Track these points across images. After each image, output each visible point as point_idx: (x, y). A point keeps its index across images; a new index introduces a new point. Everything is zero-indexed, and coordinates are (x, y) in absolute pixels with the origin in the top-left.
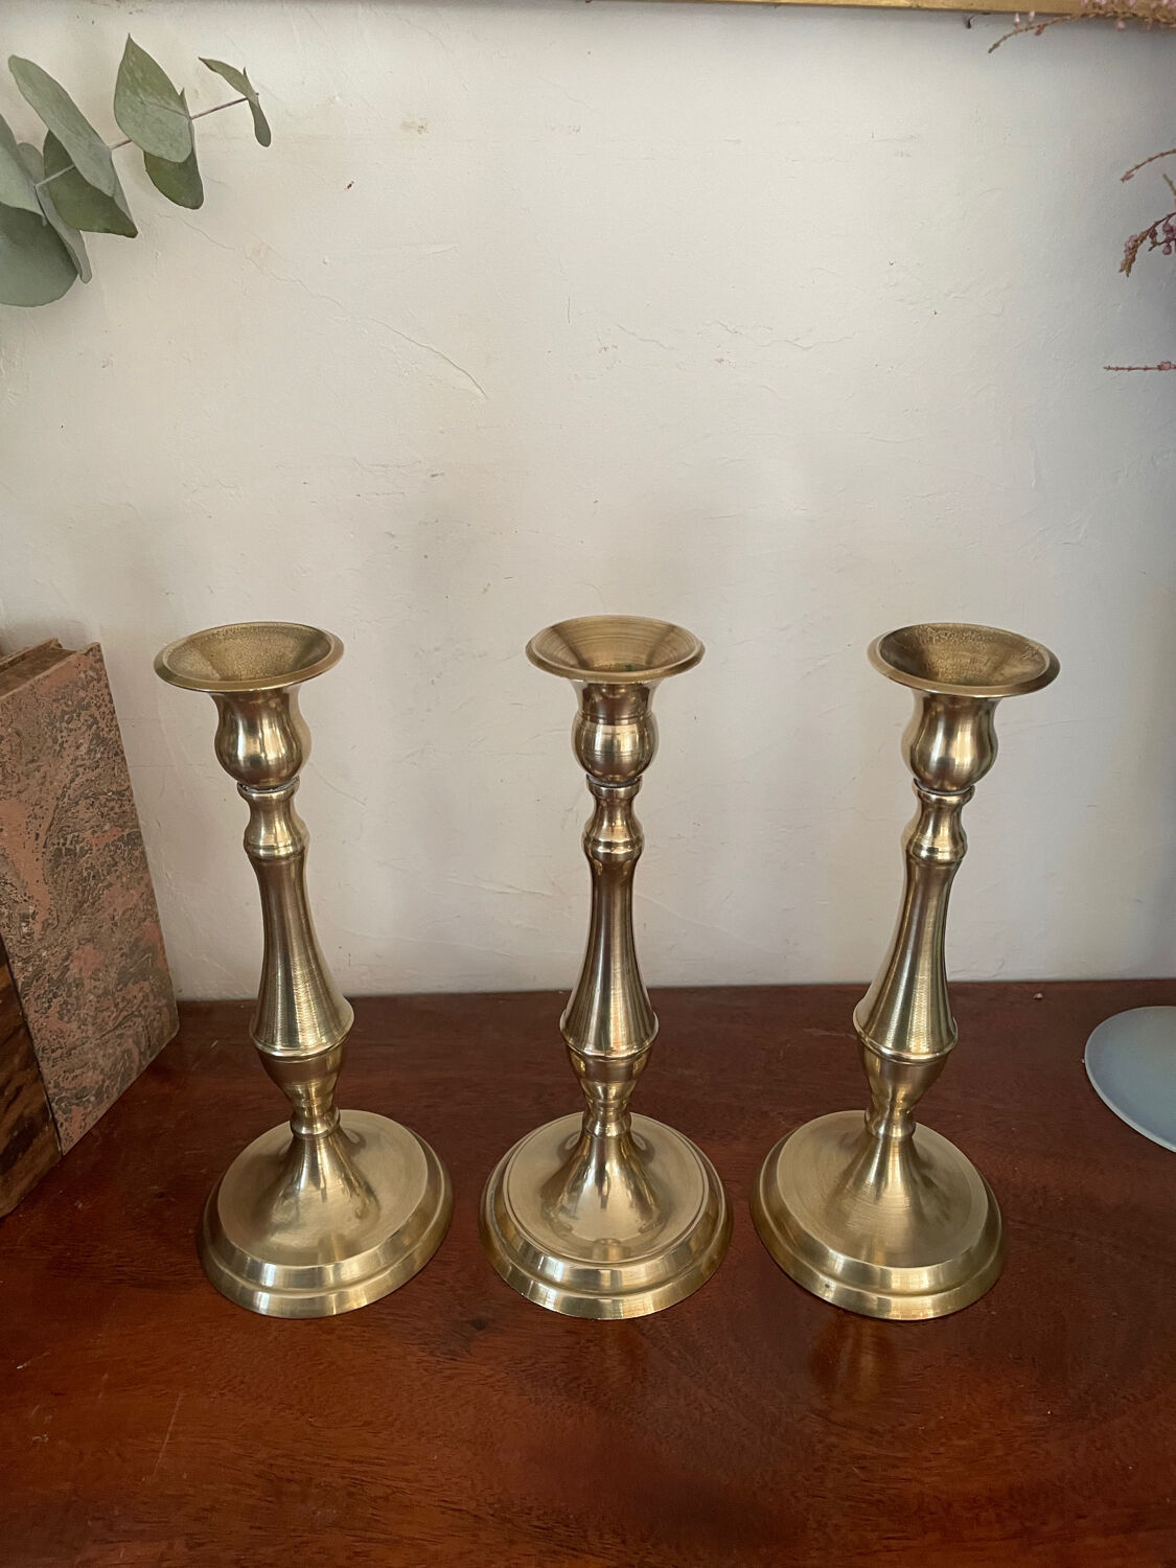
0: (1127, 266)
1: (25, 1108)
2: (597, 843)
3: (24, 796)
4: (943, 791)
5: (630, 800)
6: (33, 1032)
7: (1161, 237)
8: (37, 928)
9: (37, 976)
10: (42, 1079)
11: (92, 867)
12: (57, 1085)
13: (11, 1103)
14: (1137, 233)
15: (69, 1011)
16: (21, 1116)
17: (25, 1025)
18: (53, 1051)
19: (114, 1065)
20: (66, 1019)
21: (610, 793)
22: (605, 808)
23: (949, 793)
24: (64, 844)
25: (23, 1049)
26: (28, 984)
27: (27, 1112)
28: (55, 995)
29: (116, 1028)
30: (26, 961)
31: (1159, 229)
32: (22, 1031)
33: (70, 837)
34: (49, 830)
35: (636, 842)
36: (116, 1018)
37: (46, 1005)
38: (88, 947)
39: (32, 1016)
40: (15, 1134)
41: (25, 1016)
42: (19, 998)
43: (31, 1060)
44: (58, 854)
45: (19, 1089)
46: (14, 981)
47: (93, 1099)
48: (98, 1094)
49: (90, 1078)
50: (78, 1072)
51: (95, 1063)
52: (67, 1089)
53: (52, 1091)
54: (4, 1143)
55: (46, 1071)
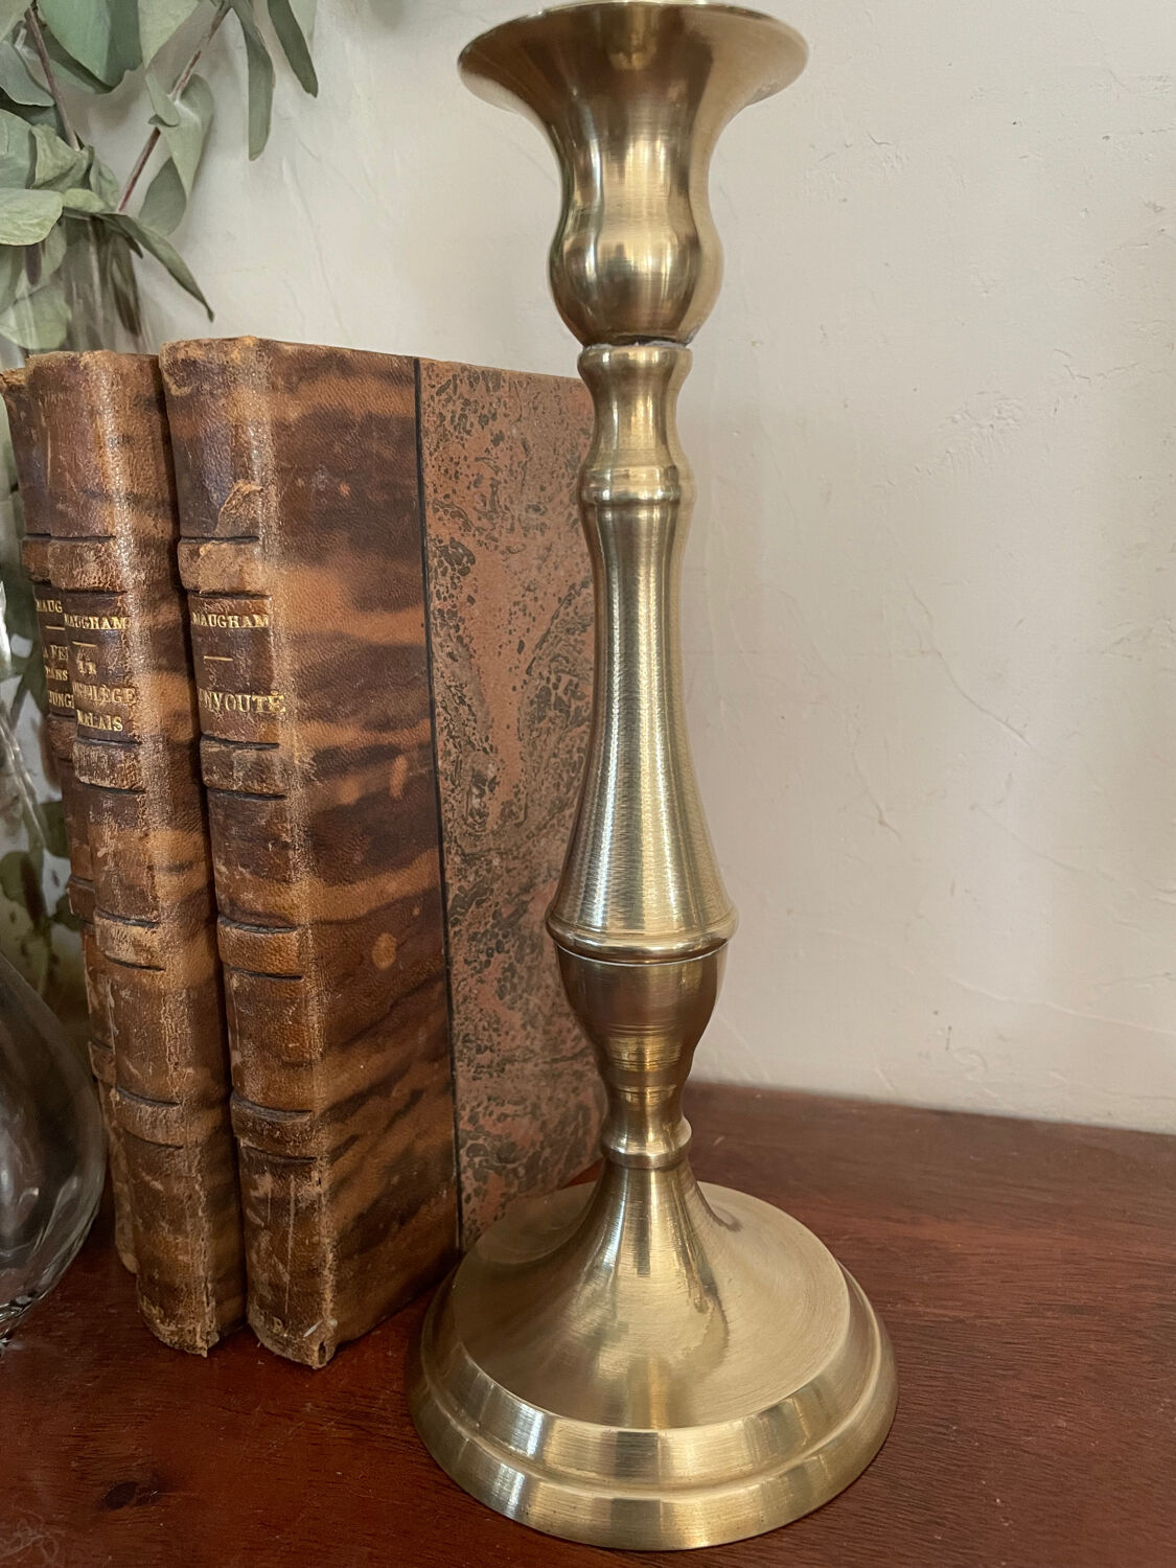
1: (418, 1136)
6: (457, 998)
8: (494, 809)
9: (478, 895)
10: (454, 1094)
12: (473, 1119)
13: (398, 1115)
15: (514, 987)
16: (408, 1153)
17: (447, 975)
18: (479, 1050)
19: (563, 1123)
20: (508, 997)
24: (556, 687)
25: (435, 1020)
26: (465, 902)
27: (420, 1146)
28: (499, 948)
29: (574, 1057)
30: (469, 859)
32: (440, 986)
33: (566, 679)
34: (539, 646)
37: (483, 958)
39: (459, 968)
40: (395, 1180)
41: (448, 962)
42: (446, 922)
43: (442, 1050)
44: (543, 696)
45: (416, 1096)
46: (444, 887)
47: (522, 1172)
48: (531, 1167)
49: (524, 1129)
50: (509, 1109)
51: (536, 1106)
52: (488, 1134)
53: (463, 1125)
54: (373, 1194)
55: (461, 1082)
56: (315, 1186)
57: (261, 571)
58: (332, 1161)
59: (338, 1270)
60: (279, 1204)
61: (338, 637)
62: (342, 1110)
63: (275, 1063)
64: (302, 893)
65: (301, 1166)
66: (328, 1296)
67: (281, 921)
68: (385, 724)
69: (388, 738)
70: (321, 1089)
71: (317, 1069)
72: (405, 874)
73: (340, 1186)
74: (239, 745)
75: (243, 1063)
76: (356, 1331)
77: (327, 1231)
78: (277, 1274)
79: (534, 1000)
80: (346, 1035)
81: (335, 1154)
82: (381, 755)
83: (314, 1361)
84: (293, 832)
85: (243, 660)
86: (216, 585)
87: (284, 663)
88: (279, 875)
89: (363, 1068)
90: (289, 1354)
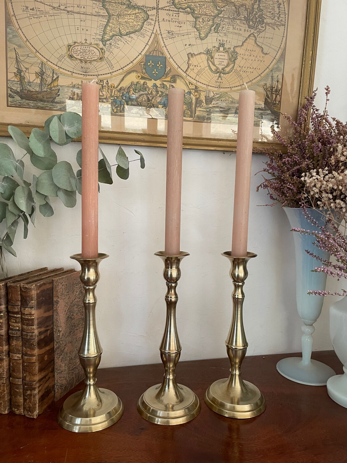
0: (258, 190)
1: (50, 384)
2: (168, 297)
3: (65, 300)
4: (238, 282)
5: (175, 287)
6: (55, 363)
7: (263, 186)
8: (61, 335)
9: (58, 348)
10: (54, 377)
11: (74, 323)
12: (57, 381)
13: (47, 381)
14: (259, 185)
15: (63, 360)
16: (48, 386)
17: (54, 360)
18: (58, 370)
19: (70, 380)
20: (62, 362)
21: (171, 285)
22: (170, 288)
23: (240, 282)
24: (70, 315)
25: (52, 366)
26: (56, 349)
27: (50, 385)
28: (61, 355)
29: (72, 370)
30: (57, 343)
31: (262, 185)
32: (53, 361)
33: (71, 314)
34: (68, 310)
35: (177, 297)
36: (73, 367)
37: (59, 357)
38: (70, 344)
39: (55, 358)
40: (46, 390)
41: (54, 358)
42: (54, 352)
43: (53, 371)
44: (68, 317)
45: (49, 378)
46: (54, 347)
47: (64, 388)
48: (65, 388)
49: (64, 382)
50: (62, 379)
51: (66, 378)
52: (59, 383)
53: (56, 382)
54: (43, 392)
55: (55, 375)
56: (36, 391)
57: (33, 312)
58: (38, 388)
59: (38, 404)
60: (31, 395)
61: (42, 317)
62: (40, 381)
63: (31, 375)
64: (36, 352)
65: (34, 389)
66: (37, 407)
67: (33, 355)
68: (47, 326)
69: (48, 328)
70: (37, 378)
71: (37, 375)
72: (49, 347)
73: (39, 391)
74: (29, 333)
75: (26, 375)
76: (41, 413)
77: (37, 398)
78: (30, 405)
79: (66, 362)
80: (41, 370)
81: (39, 387)
82: (47, 331)
83: (35, 417)
84: (35, 343)
85: (30, 322)
86: (27, 313)
87: (36, 322)
88: (33, 349)
89: (43, 374)
90: (31, 417)
